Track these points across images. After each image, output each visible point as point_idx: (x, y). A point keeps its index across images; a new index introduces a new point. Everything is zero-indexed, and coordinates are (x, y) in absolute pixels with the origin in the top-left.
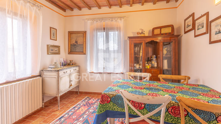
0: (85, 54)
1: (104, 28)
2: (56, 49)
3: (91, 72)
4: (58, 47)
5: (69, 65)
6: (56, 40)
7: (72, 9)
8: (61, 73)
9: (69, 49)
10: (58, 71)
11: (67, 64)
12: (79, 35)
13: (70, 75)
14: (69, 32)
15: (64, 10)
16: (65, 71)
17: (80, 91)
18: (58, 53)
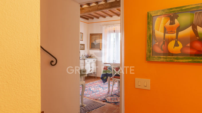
0: (101, 50)
1: (114, 31)
2: (82, 46)
3: (105, 63)
4: (84, 45)
5: (90, 57)
6: (82, 41)
7: (93, 18)
8: (86, 61)
9: (90, 46)
10: (85, 59)
11: (89, 57)
12: (97, 36)
13: (91, 63)
14: (90, 34)
15: (87, 19)
16: (88, 60)
17: (97, 76)
18: (84, 49)
